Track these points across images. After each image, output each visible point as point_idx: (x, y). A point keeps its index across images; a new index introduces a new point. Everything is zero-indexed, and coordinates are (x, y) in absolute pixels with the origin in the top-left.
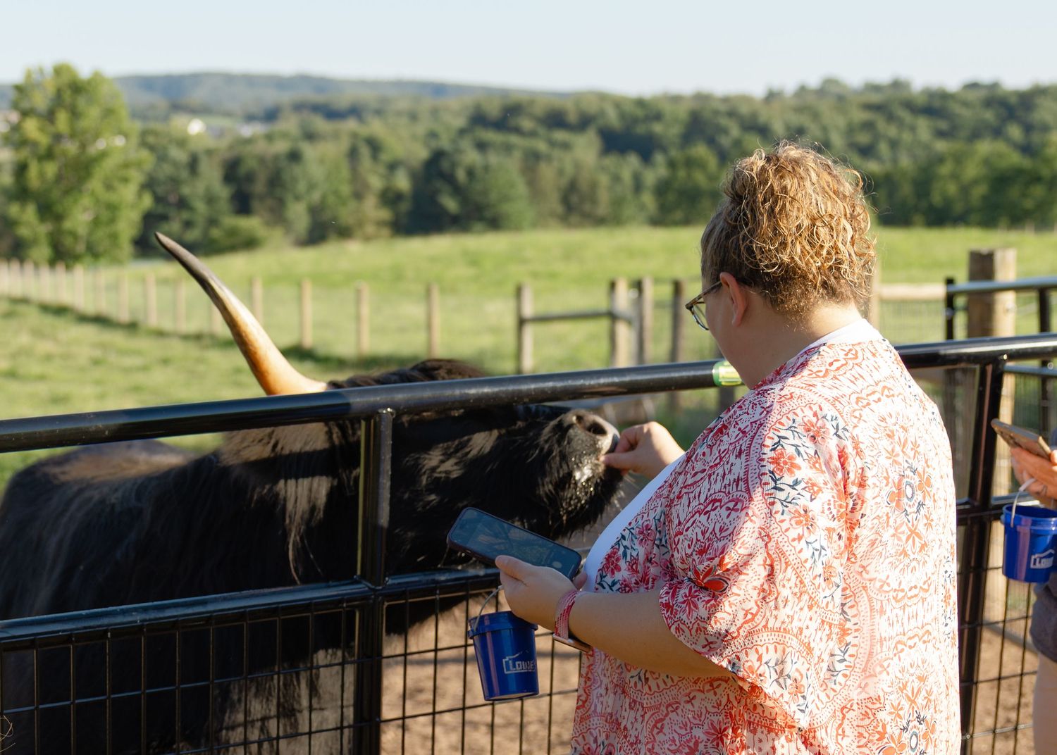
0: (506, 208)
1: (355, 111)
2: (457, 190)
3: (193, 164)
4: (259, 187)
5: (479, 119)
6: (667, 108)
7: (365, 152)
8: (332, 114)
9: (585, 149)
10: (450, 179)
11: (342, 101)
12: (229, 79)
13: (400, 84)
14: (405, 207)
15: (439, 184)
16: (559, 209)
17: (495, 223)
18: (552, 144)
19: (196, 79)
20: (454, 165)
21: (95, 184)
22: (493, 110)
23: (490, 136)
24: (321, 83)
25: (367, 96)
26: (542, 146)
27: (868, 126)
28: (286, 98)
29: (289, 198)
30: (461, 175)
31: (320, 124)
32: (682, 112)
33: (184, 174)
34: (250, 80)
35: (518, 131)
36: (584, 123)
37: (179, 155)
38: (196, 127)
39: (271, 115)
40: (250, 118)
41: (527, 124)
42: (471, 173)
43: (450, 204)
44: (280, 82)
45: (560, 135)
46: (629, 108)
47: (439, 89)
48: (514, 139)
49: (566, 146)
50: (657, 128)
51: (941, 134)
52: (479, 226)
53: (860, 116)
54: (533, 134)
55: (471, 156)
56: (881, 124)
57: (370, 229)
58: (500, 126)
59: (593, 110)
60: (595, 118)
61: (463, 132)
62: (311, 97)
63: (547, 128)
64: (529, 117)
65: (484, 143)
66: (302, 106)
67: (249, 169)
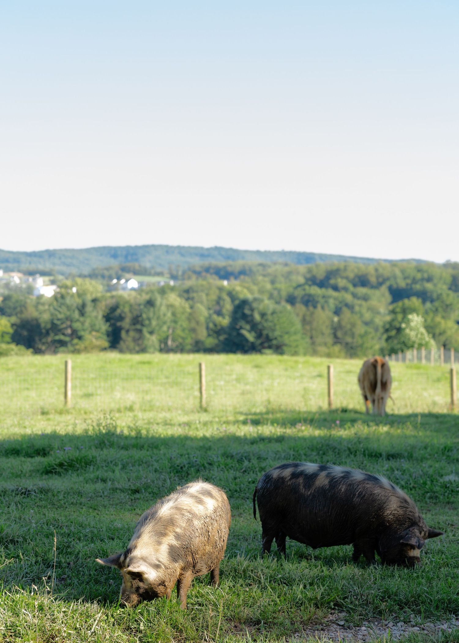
0: (286, 339)
1: (240, 273)
2: (254, 326)
3: (82, 308)
4: (126, 324)
5: (313, 281)
8: (226, 274)
9: (380, 299)
10: (249, 318)
12: (168, 249)
13: (283, 254)
14: (222, 336)
15: (242, 323)
17: (279, 349)
18: (354, 295)
19: (147, 249)
20: (252, 310)
22: (321, 274)
23: (315, 290)
26: (348, 298)
28: (197, 262)
29: (145, 331)
30: (257, 317)
31: (211, 280)
33: (76, 315)
34: (181, 250)
36: (380, 282)
38: (133, 283)
39: (181, 276)
41: (341, 283)
42: (263, 315)
43: (250, 337)
45: (362, 291)
46: (412, 273)
47: (308, 258)
48: (331, 292)
49: (365, 298)
50: (429, 286)
52: (268, 351)
54: (346, 289)
55: (263, 305)
58: (322, 284)
59: (386, 273)
60: (388, 279)
61: (299, 286)
62: (221, 263)
63: (355, 285)
64: (342, 278)
65: (310, 295)
66: (207, 270)
67: (123, 312)
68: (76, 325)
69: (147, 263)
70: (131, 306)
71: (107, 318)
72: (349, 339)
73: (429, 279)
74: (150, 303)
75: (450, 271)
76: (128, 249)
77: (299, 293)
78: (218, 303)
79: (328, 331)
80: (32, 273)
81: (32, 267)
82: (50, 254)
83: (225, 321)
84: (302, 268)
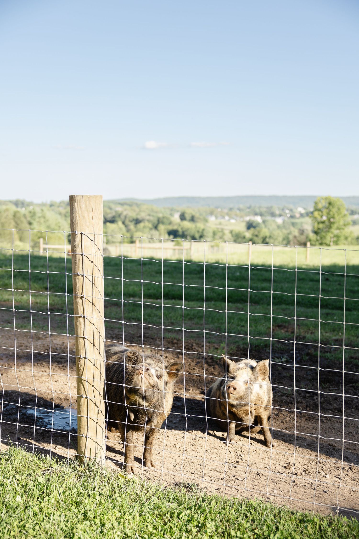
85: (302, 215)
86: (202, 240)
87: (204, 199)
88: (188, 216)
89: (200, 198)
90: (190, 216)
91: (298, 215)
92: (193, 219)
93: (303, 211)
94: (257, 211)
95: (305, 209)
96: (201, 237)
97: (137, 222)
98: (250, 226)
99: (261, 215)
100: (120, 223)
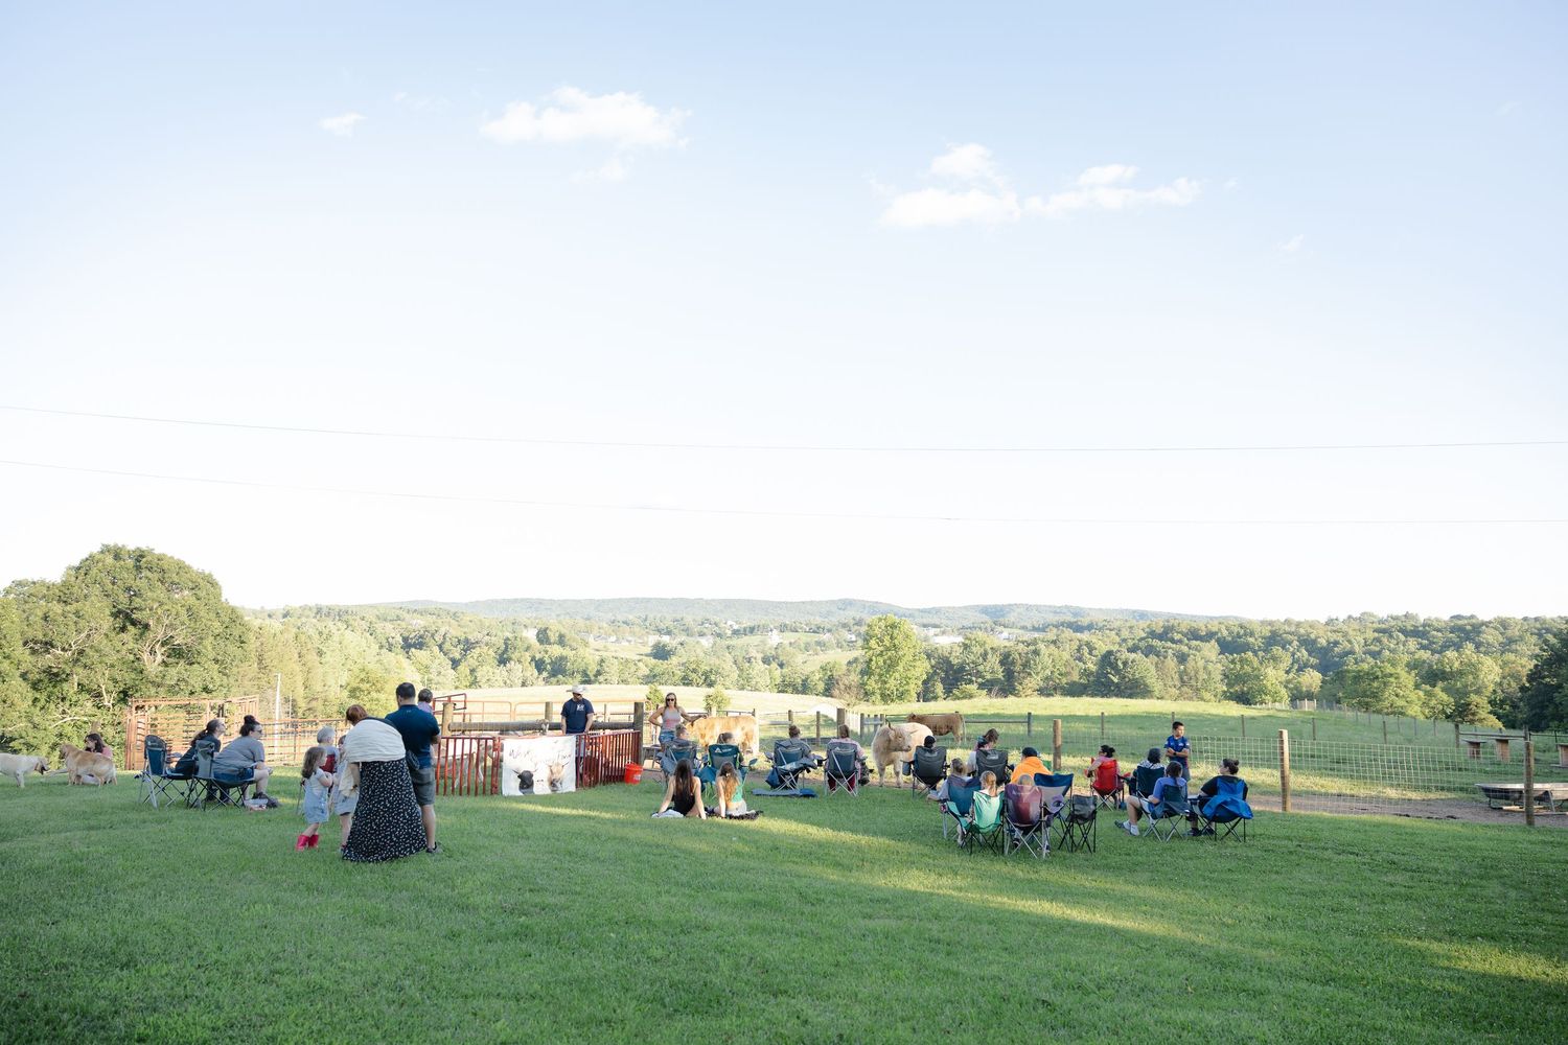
1: (1090, 627)
2: (1118, 671)
3: (985, 656)
5: (1153, 634)
6: (1257, 629)
7: (1086, 650)
8: (1078, 628)
9: (1210, 650)
10: (1114, 667)
11: (1085, 621)
12: (1028, 608)
13: (1122, 611)
14: (1092, 679)
15: (1109, 668)
16: (1178, 684)
20: (1116, 659)
21: (900, 668)
22: (1160, 630)
23: (1156, 643)
24: (1077, 612)
25: (1099, 618)
26: (1185, 649)
27: (1378, 640)
28: (1055, 619)
30: (1120, 663)
31: (1068, 633)
32: (1266, 632)
34: (1038, 608)
35: (1173, 641)
36: (1210, 636)
37: (977, 650)
39: (1043, 629)
40: (1035, 629)
41: (1177, 637)
44: (1056, 611)
45: (1194, 643)
46: (1236, 630)
47: (1143, 615)
48: (1169, 644)
49: (1197, 649)
50: (1251, 640)
51: (1423, 647)
53: (1371, 635)
54: (1180, 641)
55: (1125, 655)
56: (1385, 640)
57: (1029, 692)
58: (1162, 637)
59: (1214, 629)
60: (1216, 633)
61: (1142, 639)
62: (1070, 618)
63: (1188, 639)
64: (1178, 633)
65: (1152, 646)
66: (1062, 624)
67: (1014, 659)
68: (981, 668)
69: (1011, 618)
70: (1020, 654)
71: (1002, 663)
72: (1193, 682)
73: (1252, 634)
74: (1036, 653)
75: (1269, 628)
76: (995, 606)
77: (1143, 644)
78: (1078, 650)
79: (1176, 676)
80: (925, 626)
81: (925, 621)
82: (937, 611)
83: (1093, 668)
84: (1143, 624)
85: (736, 632)
86: (601, 678)
87: (561, 603)
88: (553, 637)
89: (552, 602)
90: (557, 635)
91: (729, 633)
92: (561, 640)
93: (736, 627)
94: (662, 626)
95: (736, 622)
96: (599, 673)
97: (468, 646)
98: (661, 653)
99: (669, 633)
100: (436, 649)
